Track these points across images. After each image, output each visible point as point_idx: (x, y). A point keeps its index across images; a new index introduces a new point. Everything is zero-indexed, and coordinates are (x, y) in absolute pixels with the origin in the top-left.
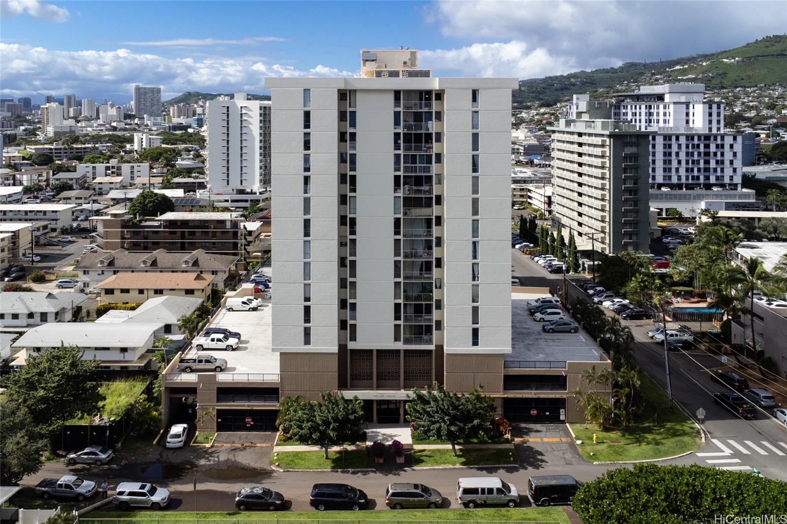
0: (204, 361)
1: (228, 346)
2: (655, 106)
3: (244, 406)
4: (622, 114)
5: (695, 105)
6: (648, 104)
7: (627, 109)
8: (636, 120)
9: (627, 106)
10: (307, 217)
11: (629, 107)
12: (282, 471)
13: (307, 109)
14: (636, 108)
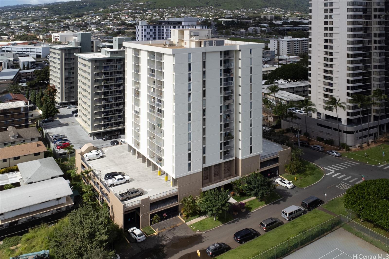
0: (134, 192)
1: (126, 181)
2: (178, 27)
3: (163, 208)
4: (161, 30)
5: (196, 27)
6: (174, 26)
7: (164, 27)
8: (168, 32)
9: (164, 26)
10: (190, 112)
11: (165, 27)
12: (204, 233)
13: (190, 62)
14: (168, 27)
